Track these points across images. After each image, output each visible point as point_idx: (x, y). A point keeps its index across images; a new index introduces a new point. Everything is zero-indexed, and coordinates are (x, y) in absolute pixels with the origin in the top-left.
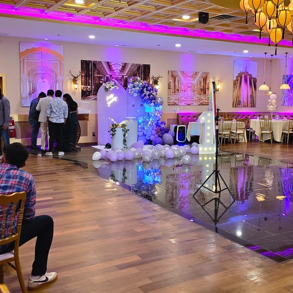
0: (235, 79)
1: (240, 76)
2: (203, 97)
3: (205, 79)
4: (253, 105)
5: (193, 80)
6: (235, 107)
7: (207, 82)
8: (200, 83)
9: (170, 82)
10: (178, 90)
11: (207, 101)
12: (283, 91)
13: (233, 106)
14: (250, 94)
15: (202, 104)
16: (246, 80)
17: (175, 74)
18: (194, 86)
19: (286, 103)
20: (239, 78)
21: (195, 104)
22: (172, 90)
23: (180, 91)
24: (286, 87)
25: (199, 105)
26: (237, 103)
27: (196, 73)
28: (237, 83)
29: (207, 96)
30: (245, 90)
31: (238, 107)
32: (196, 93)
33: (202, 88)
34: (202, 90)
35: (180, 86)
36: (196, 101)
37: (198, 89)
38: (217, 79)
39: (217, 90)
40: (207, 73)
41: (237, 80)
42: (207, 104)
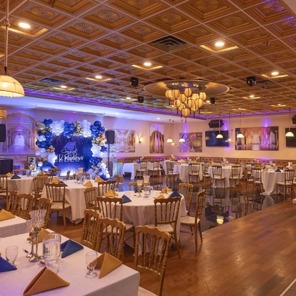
1: (154, 133)
2: (131, 146)
3: (132, 135)
4: (162, 152)
5: (125, 136)
6: (152, 153)
7: (134, 137)
8: (130, 137)
11: (134, 149)
12: (180, 143)
13: (150, 153)
14: (160, 144)
15: (130, 152)
16: (157, 136)
18: (126, 140)
19: (182, 150)
21: (126, 151)
23: (116, 143)
24: (182, 140)
25: (129, 152)
26: (152, 150)
27: (127, 131)
28: (152, 138)
29: (134, 146)
30: (157, 143)
32: (127, 144)
33: (131, 140)
34: (130, 142)
35: (116, 139)
36: (126, 149)
37: (128, 141)
38: (140, 135)
39: (140, 142)
40: (134, 131)
41: (152, 136)
42: (134, 151)
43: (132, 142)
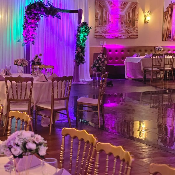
0: (165, 10)
1: (171, 7)
2: (131, 29)
3: (134, 10)
5: (122, 11)
6: (165, 40)
7: (136, 13)
8: (129, 14)
9: (97, 13)
10: (105, 22)
11: (135, 34)
13: (163, 40)
15: (130, 37)
17: (102, 5)
18: (123, 18)
20: (170, 9)
21: (123, 37)
22: (99, 22)
23: (107, 23)
25: (127, 38)
26: (167, 36)
27: (125, 4)
28: (168, 14)
29: (136, 29)
31: (168, 41)
32: (124, 25)
33: (131, 19)
34: (130, 22)
35: (108, 17)
36: (123, 33)
37: (126, 20)
38: (147, 10)
39: (146, 23)
40: (136, 3)
41: (168, 11)
42: (136, 37)
43: (132, 23)
